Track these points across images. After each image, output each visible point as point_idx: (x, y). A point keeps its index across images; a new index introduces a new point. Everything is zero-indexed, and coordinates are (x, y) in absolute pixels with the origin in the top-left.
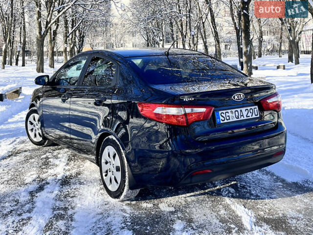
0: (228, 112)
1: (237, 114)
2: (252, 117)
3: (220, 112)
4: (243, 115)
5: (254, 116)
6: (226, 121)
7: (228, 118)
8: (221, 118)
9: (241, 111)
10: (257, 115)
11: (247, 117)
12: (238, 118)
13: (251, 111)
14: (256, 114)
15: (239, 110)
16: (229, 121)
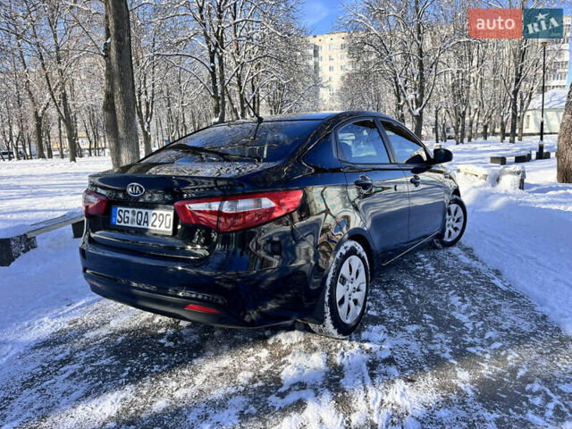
0: (128, 212)
1: (139, 218)
2: (161, 229)
3: (119, 209)
4: (147, 222)
5: (163, 228)
6: (122, 224)
7: (126, 220)
8: (118, 217)
9: (147, 214)
10: (169, 227)
11: (152, 225)
12: (140, 224)
13: (161, 217)
14: (168, 225)
15: (144, 211)
16: (126, 225)
